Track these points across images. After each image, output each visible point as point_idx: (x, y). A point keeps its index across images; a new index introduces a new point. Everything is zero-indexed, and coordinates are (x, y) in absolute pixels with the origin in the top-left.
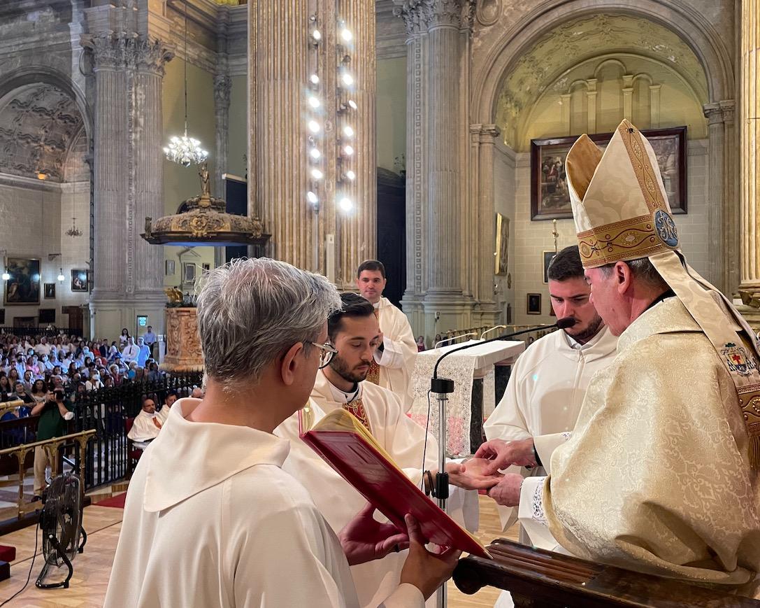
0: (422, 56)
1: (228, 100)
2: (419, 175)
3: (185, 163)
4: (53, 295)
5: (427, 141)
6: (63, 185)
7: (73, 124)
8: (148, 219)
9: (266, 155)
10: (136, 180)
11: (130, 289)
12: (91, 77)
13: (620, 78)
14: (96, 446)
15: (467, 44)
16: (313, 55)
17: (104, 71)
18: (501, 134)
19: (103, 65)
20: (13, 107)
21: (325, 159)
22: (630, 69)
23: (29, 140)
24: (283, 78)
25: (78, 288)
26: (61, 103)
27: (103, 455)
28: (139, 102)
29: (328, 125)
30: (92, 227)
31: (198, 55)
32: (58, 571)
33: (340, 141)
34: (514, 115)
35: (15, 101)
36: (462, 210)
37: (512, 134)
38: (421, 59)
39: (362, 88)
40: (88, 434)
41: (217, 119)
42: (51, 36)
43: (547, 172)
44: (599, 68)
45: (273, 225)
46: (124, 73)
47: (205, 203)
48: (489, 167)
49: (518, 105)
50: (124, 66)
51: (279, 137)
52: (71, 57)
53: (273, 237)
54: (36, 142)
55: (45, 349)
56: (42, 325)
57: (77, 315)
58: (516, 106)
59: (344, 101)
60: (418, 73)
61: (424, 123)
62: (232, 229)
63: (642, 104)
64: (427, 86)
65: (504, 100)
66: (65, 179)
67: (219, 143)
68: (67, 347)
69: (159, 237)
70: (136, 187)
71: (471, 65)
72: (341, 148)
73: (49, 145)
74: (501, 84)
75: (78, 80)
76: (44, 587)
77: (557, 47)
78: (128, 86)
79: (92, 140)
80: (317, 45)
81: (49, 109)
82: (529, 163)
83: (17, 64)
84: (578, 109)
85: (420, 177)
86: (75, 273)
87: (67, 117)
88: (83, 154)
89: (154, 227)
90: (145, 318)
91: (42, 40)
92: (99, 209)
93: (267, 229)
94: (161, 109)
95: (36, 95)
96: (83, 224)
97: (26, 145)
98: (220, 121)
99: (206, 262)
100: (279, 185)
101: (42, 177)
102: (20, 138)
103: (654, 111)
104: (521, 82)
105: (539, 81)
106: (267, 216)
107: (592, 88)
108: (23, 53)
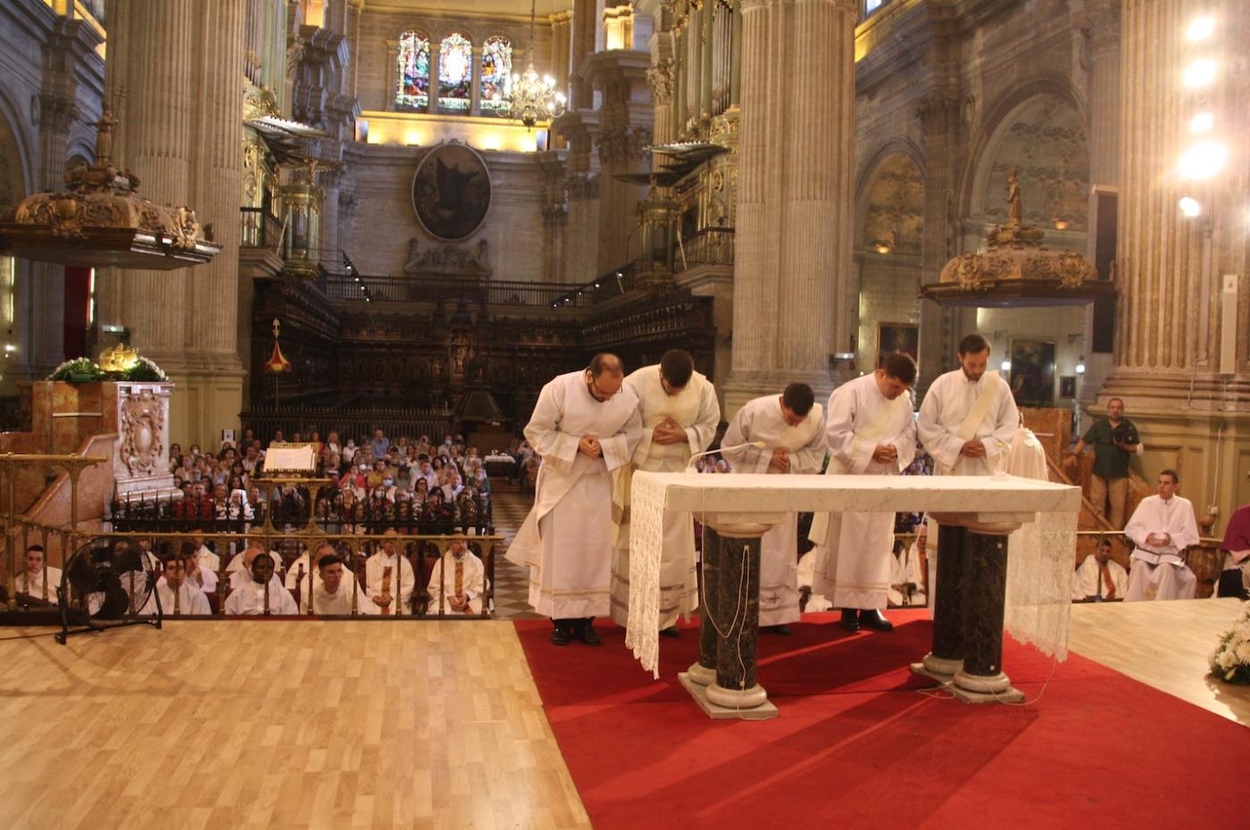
12: (1088, 71)
20: (1019, 134)
23: (1044, 176)
35: (1018, 125)
52: (1072, 48)
54: (1053, 178)
73: (1071, 179)
81: (1067, 129)
83: (1014, 74)
95: (1046, 112)
97: (1040, 184)
101: (1061, 226)
102: (1031, 175)
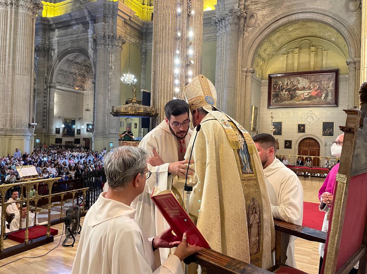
0: (223, 40)
1: (146, 59)
2: (220, 89)
3: (128, 84)
4: (80, 134)
5: (224, 75)
6: (84, 92)
7: (88, 68)
8: (113, 107)
9: (158, 82)
10: (110, 90)
11: (107, 132)
12: (95, 50)
13: (309, 48)
14: (91, 193)
15: (242, 35)
16: (177, 42)
17: (100, 48)
18: (255, 72)
19: (100, 46)
20: (67, 62)
21: (181, 84)
22: (314, 44)
23: (73, 74)
24: (165, 52)
25: (89, 131)
26: (85, 60)
27: (93, 196)
28: (112, 60)
29: (182, 70)
30: (94, 108)
31: (135, 42)
32: (70, 240)
33: (187, 77)
34: (262, 64)
35: (68, 60)
36: (238, 104)
37: (260, 72)
38: (223, 41)
39: (196, 55)
40: (86, 189)
41: (142, 66)
42: (81, 35)
43: (275, 88)
44: (300, 44)
45: (159, 110)
46: (107, 49)
47: (134, 101)
48: (250, 86)
49: (263, 60)
50: (107, 46)
51: (163, 75)
52: (88, 43)
53: (159, 114)
54: (75, 75)
55: (75, 154)
56: (75, 145)
57: (88, 141)
58: (262, 60)
59: (189, 60)
60: (221, 47)
61: (223, 68)
62: (144, 111)
63: (319, 59)
64: (224, 52)
65: (257, 58)
66: (85, 89)
67: (142, 76)
68: (84, 154)
69: (117, 114)
70: (110, 93)
71: (243, 44)
72: (187, 80)
73: (80, 76)
74: (256, 52)
75: (91, 52)
76: (65, 246)
77: (282, 35)
78: (109, 54)
79: (95, 75)
80: (179, 38)
81: (80, 62)
82: (267, 84)
83: (69, 45)
84: (290, 62)
85: (220, 90)
86: (88, 125)
87: (87, 66)
88: (92, 80)
89: (115, 110)
90: (112, 144)
91: (78, 37)
92: (97, 101)
93: (157, 112)
94: (121, 63)
95: (75, 57)
96: (91, 107)
97: (72, 76)
98: (142, 67)
99: (136, 122)
100: (163, 94)
101: (77, 88)
102: (69, 74)
103: (324, 62)
104: (265, 50)
105: (273, 50)
106: (157, 106)
107: (296, 52)
108: (71, 41)
